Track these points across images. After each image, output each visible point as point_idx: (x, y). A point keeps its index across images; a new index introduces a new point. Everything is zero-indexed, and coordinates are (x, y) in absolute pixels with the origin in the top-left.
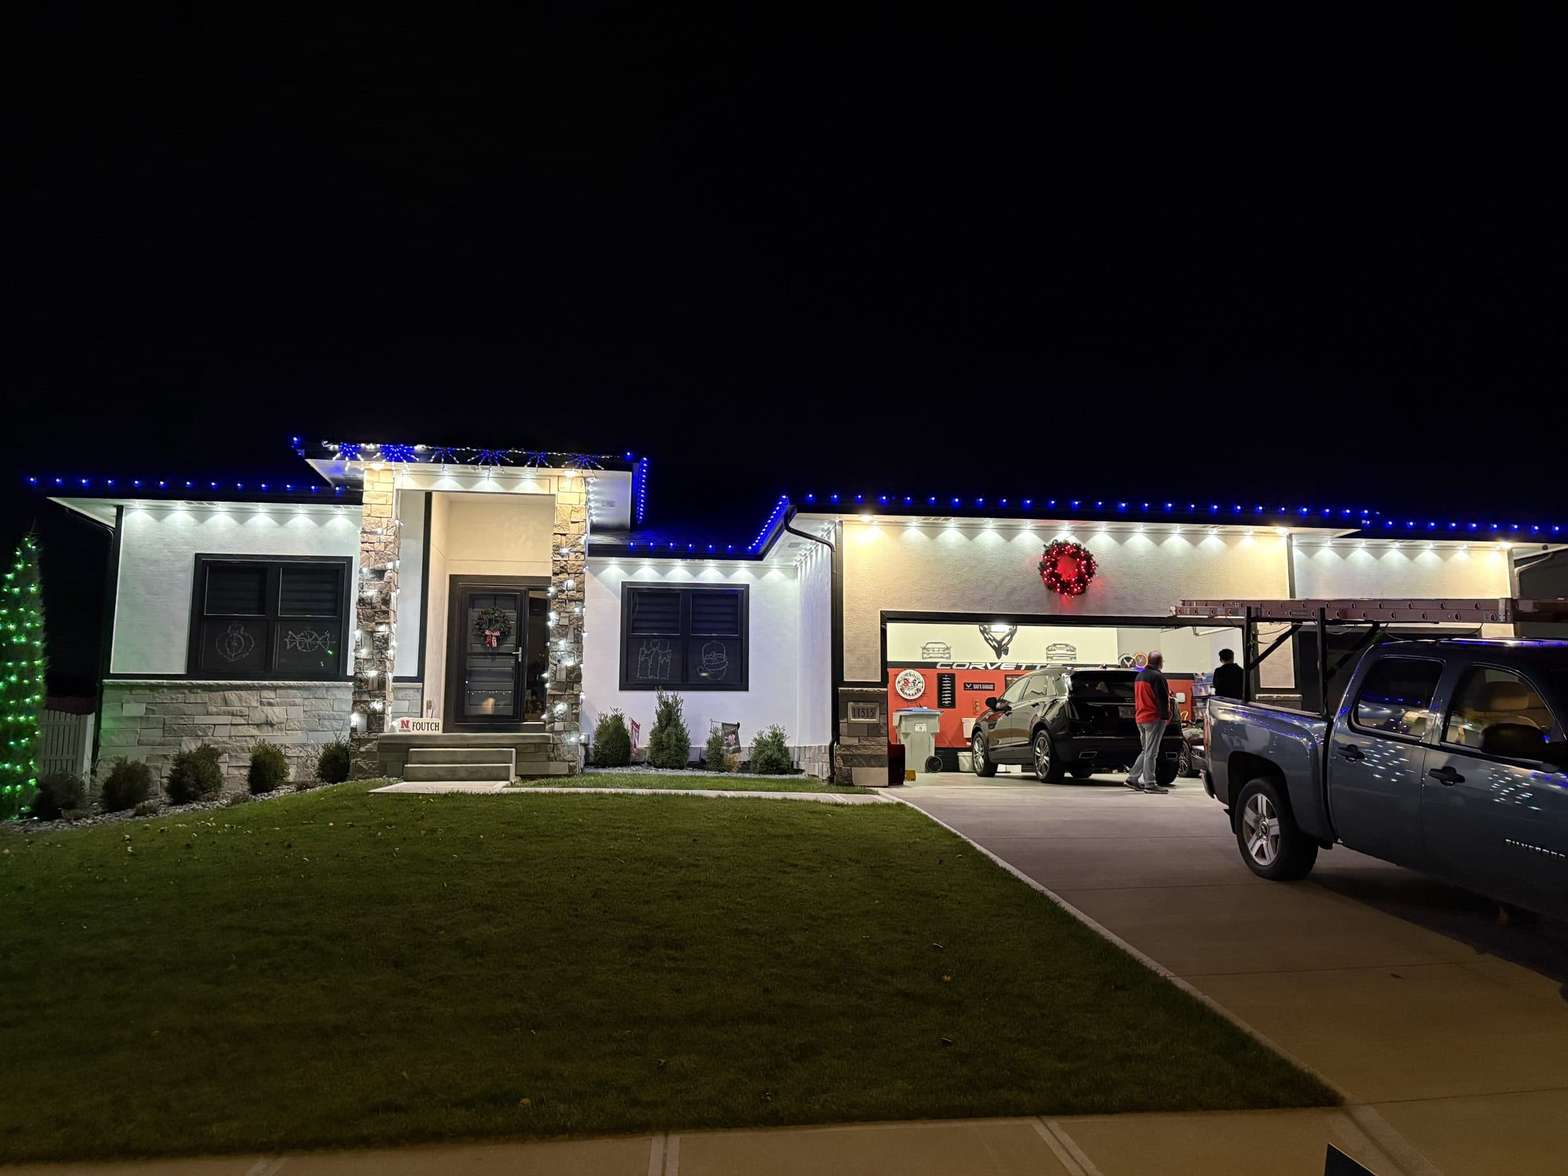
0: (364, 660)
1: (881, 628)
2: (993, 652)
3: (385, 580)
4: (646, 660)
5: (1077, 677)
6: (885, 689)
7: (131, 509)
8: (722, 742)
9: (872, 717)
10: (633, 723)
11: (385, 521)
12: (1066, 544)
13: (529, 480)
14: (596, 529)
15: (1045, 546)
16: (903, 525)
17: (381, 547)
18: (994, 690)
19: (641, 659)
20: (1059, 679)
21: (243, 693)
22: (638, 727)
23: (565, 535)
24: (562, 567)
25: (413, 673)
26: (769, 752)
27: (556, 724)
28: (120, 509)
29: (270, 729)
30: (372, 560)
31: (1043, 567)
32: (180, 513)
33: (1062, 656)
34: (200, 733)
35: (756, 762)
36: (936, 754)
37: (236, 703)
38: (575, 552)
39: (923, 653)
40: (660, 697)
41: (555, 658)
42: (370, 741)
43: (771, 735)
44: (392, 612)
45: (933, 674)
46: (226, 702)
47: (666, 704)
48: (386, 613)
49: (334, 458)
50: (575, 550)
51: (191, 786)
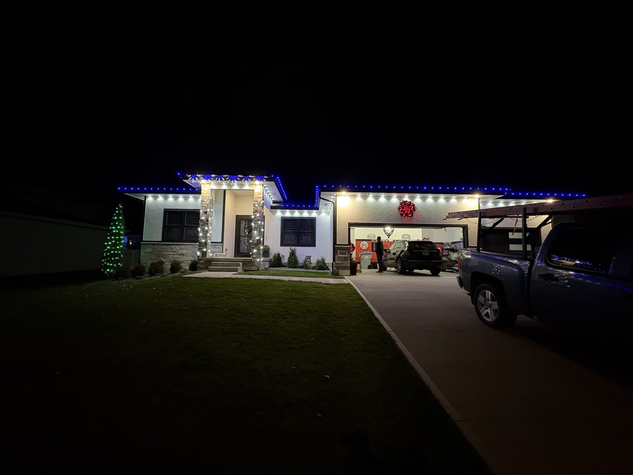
0: (202, 237)
1: (349, 228)
2: (387, 236)
3: (207, 214)
4: (288, 238)
5: (410, 243)
6: (349, 246)
7: (148, 197)
8: (306, 261)
9: (346, 255)
10: (282, 255)
11: (207, 198)
12: (407, 201)
13: (247, 186)
14: (274, 202)
15: (400, 202)
16: (355, 196)
17: (206, 205)
18: (387, 247)
19: (286, 238)
20: (404, 244)
21: (176, 246)
22: (284, 256)
23: (257, 201)
24: (256, 211)
25: (220, 241)
26: (320, 264)
27: (254, 256)
28: (146, 197)
29: (183, 256)
30: (204, 209)
31: (399, 209)
32: (160, 198)
33: (406, 238)
34: (165, 257)
35: (316, 266)
36: (371, 264)
37: (174, 249)
38: (260, 206)
39: (368, 237)
40: (290, 248)
41: (253, 237)
42: (203, 260)
43: (321, 259)
44: (210, 224)
45: (371, 242)
46: (171, 248)
47: (292, 250)
48: (207, 224)
49: (189, 179)
50: (260, 205)
51: (154, 272)
